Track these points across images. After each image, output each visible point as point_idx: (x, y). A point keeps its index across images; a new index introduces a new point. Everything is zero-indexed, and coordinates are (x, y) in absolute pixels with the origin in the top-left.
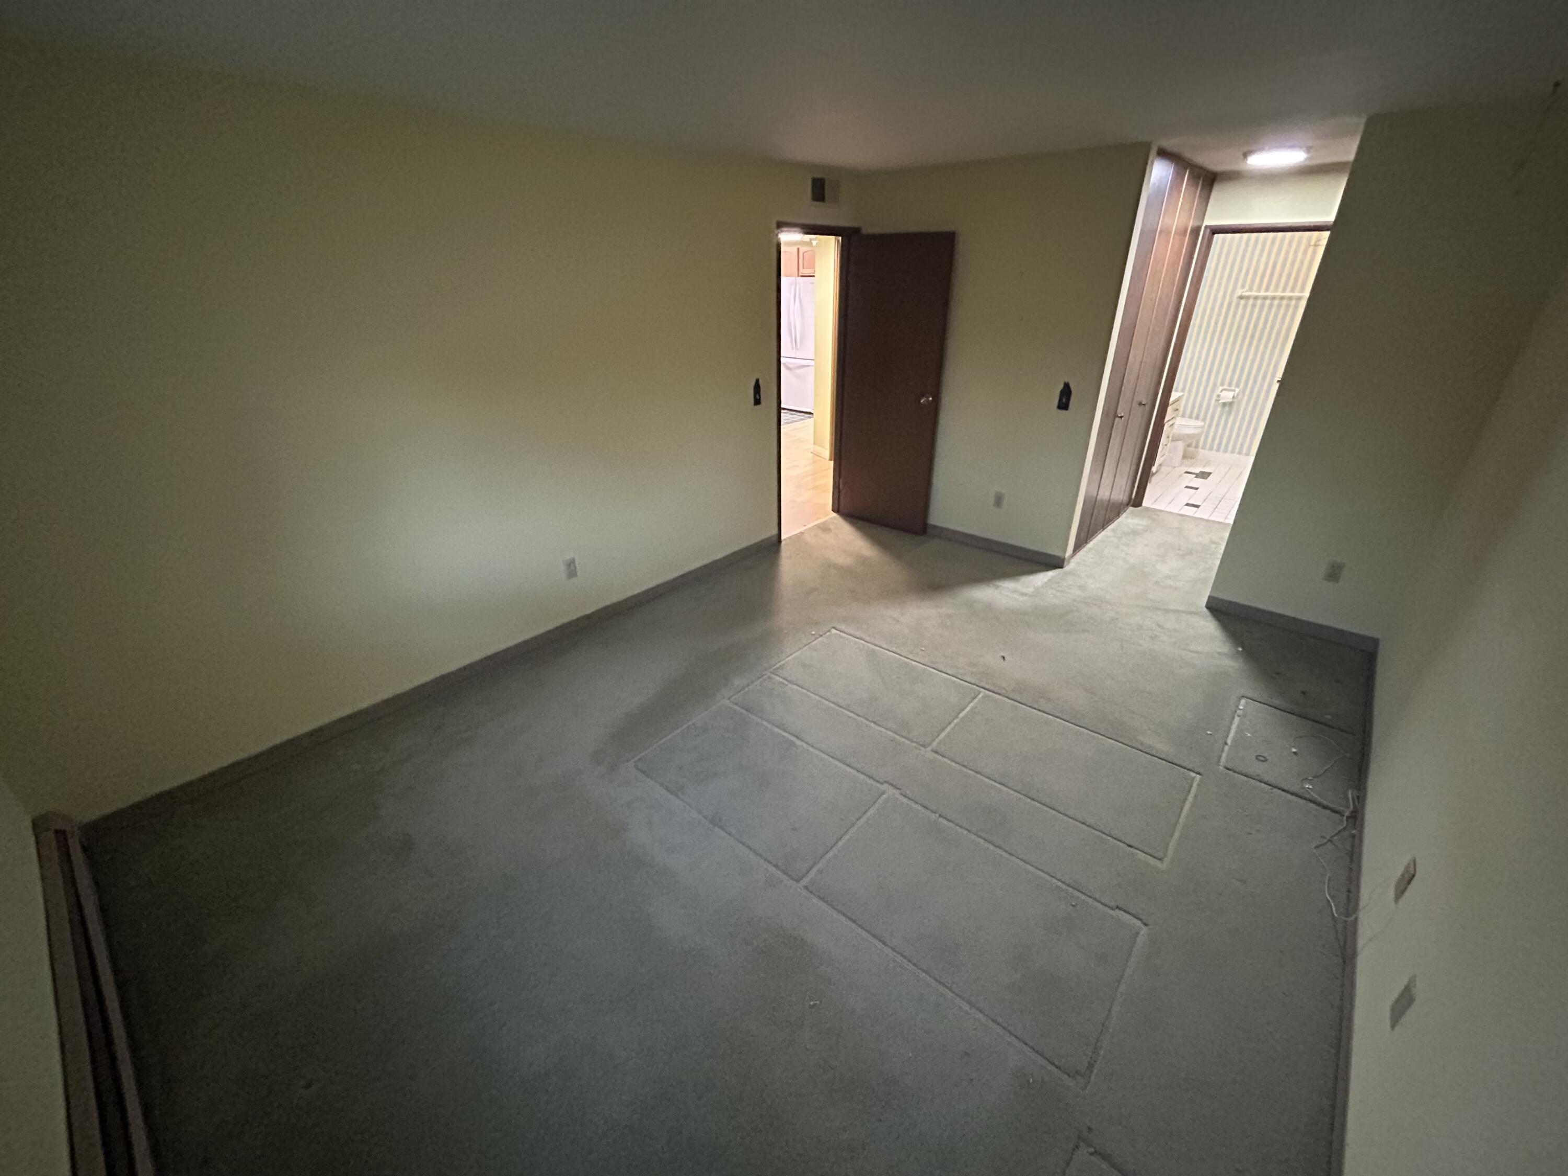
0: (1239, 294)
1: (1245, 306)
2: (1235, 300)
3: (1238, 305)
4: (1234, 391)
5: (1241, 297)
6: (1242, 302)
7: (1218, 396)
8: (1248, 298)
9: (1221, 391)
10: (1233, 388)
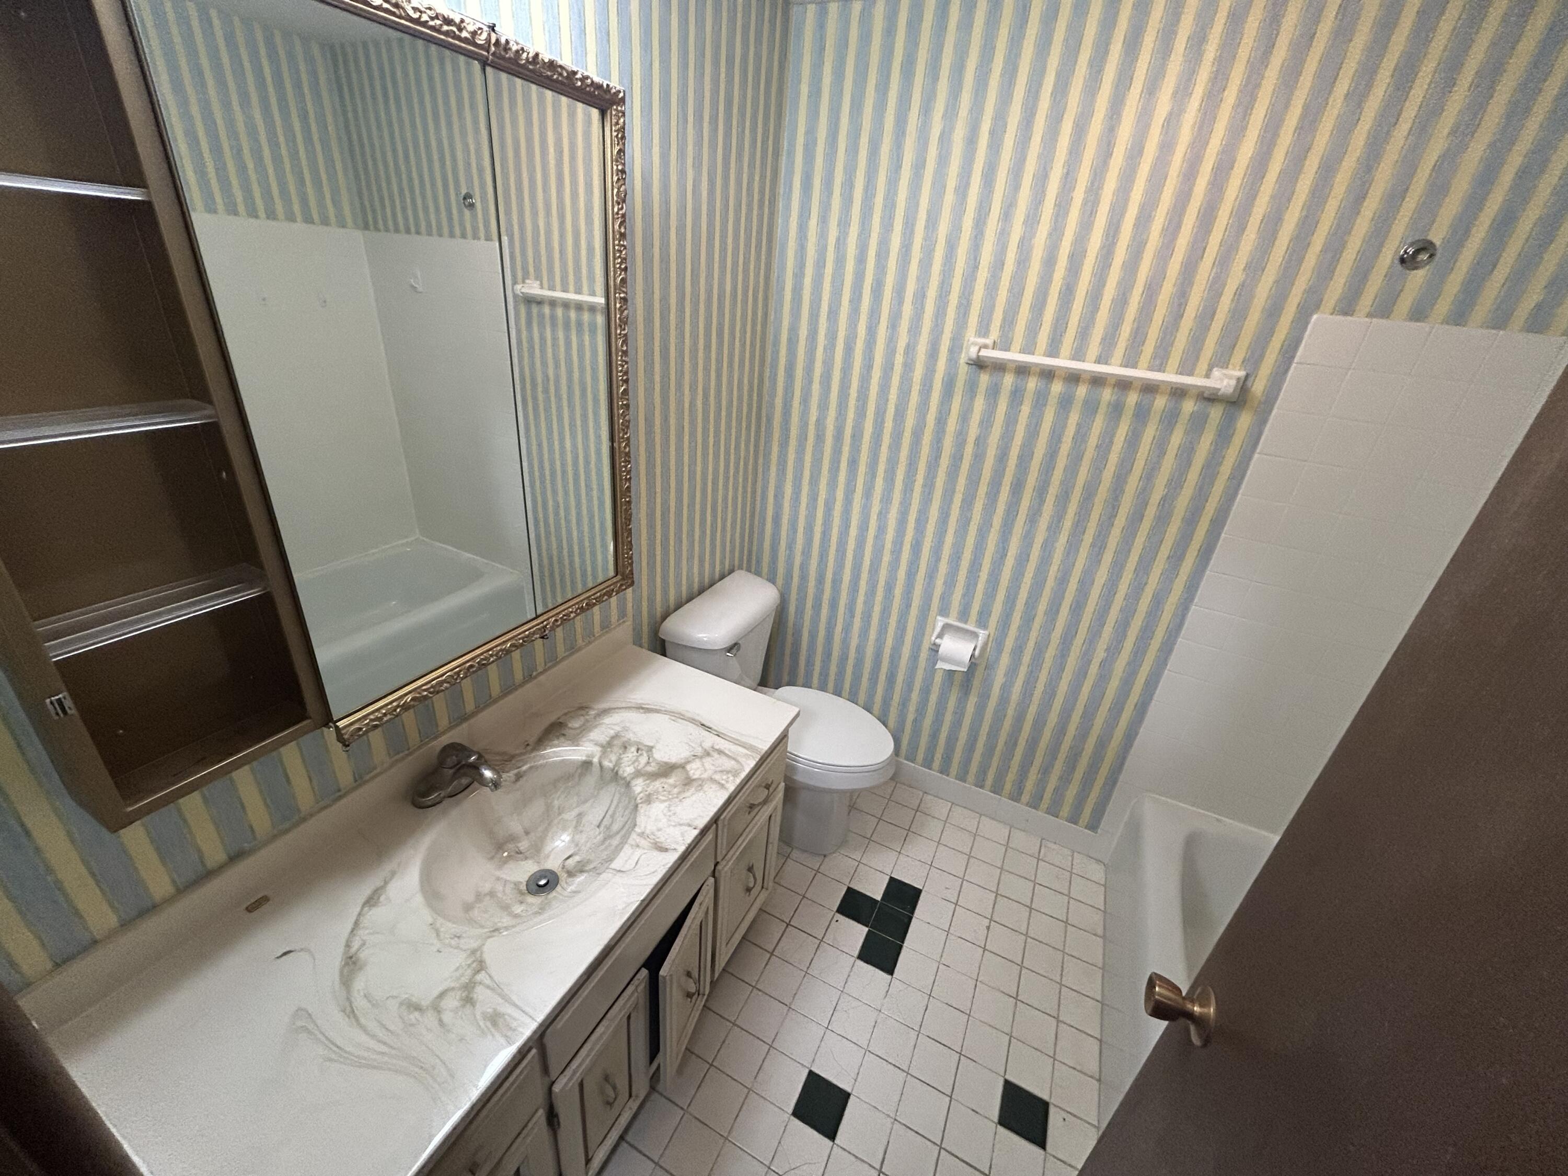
0: (973, 352)
1: (994, 392)
2: (963, 370)
3: (971, 388)
4: (975, 635)
5: (979, 364)
6: (984, 379)
7: (935, 649)
8: (999, 367)
9: (940, 636)
10: (970, 627)
